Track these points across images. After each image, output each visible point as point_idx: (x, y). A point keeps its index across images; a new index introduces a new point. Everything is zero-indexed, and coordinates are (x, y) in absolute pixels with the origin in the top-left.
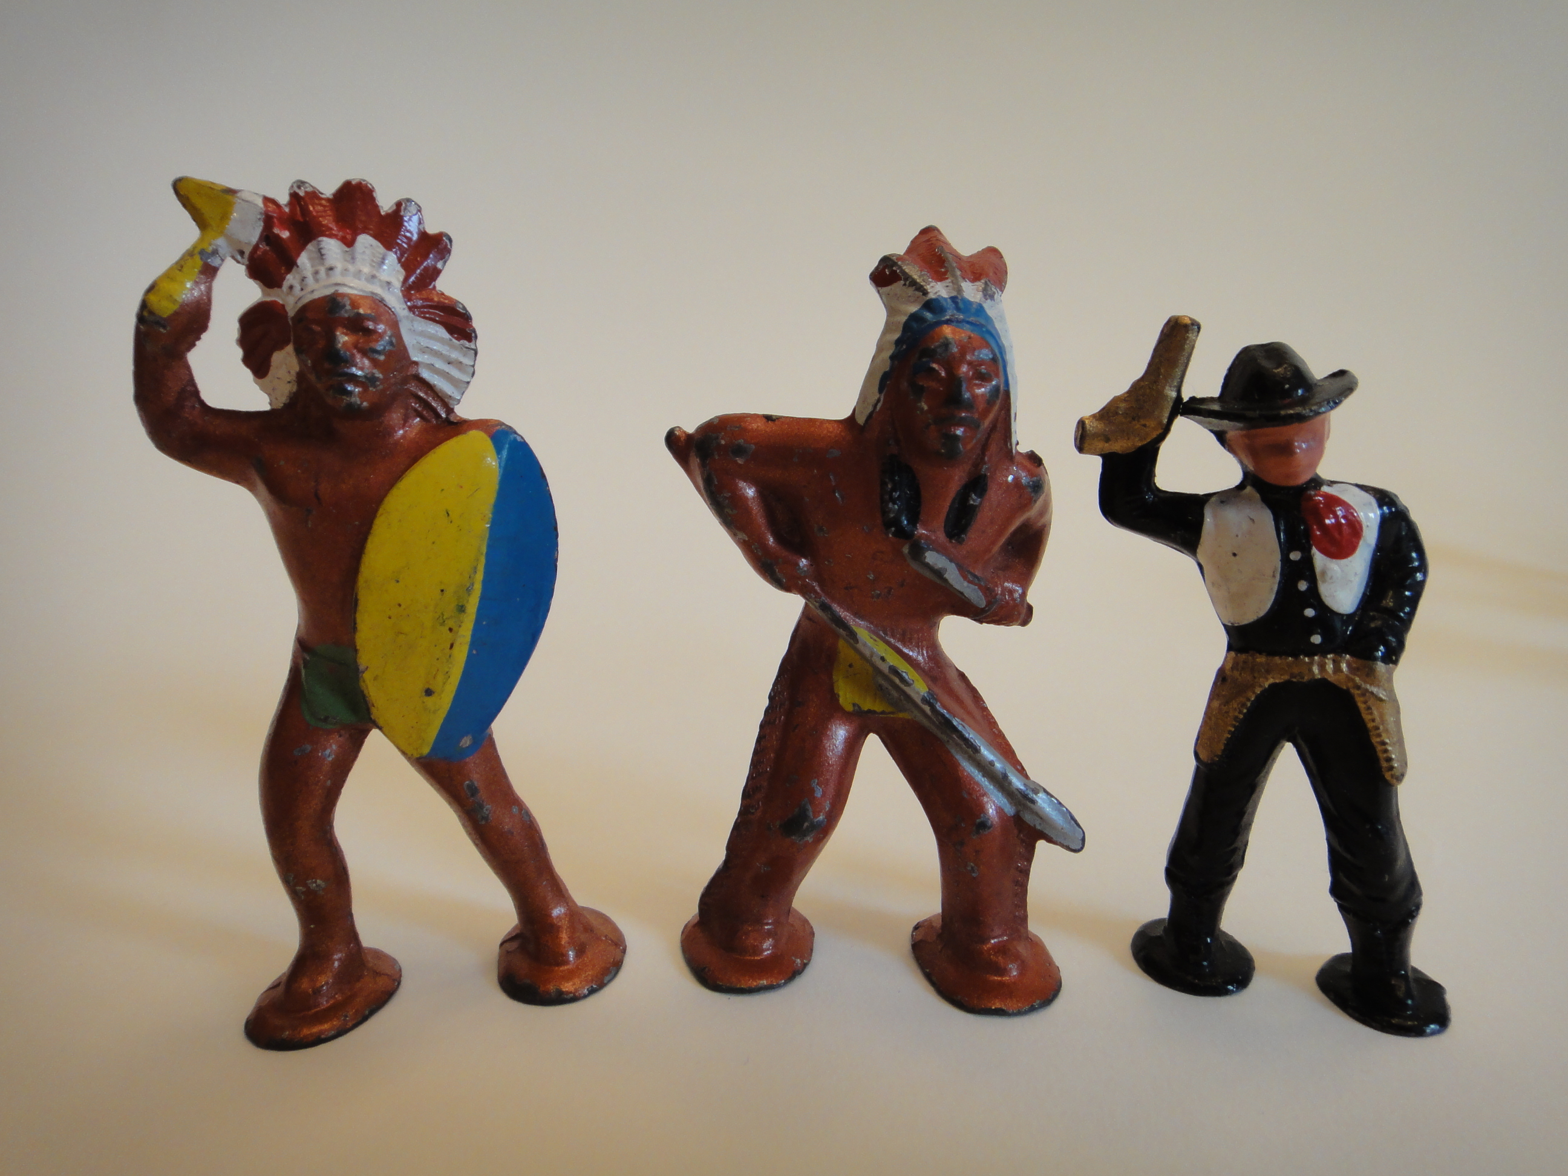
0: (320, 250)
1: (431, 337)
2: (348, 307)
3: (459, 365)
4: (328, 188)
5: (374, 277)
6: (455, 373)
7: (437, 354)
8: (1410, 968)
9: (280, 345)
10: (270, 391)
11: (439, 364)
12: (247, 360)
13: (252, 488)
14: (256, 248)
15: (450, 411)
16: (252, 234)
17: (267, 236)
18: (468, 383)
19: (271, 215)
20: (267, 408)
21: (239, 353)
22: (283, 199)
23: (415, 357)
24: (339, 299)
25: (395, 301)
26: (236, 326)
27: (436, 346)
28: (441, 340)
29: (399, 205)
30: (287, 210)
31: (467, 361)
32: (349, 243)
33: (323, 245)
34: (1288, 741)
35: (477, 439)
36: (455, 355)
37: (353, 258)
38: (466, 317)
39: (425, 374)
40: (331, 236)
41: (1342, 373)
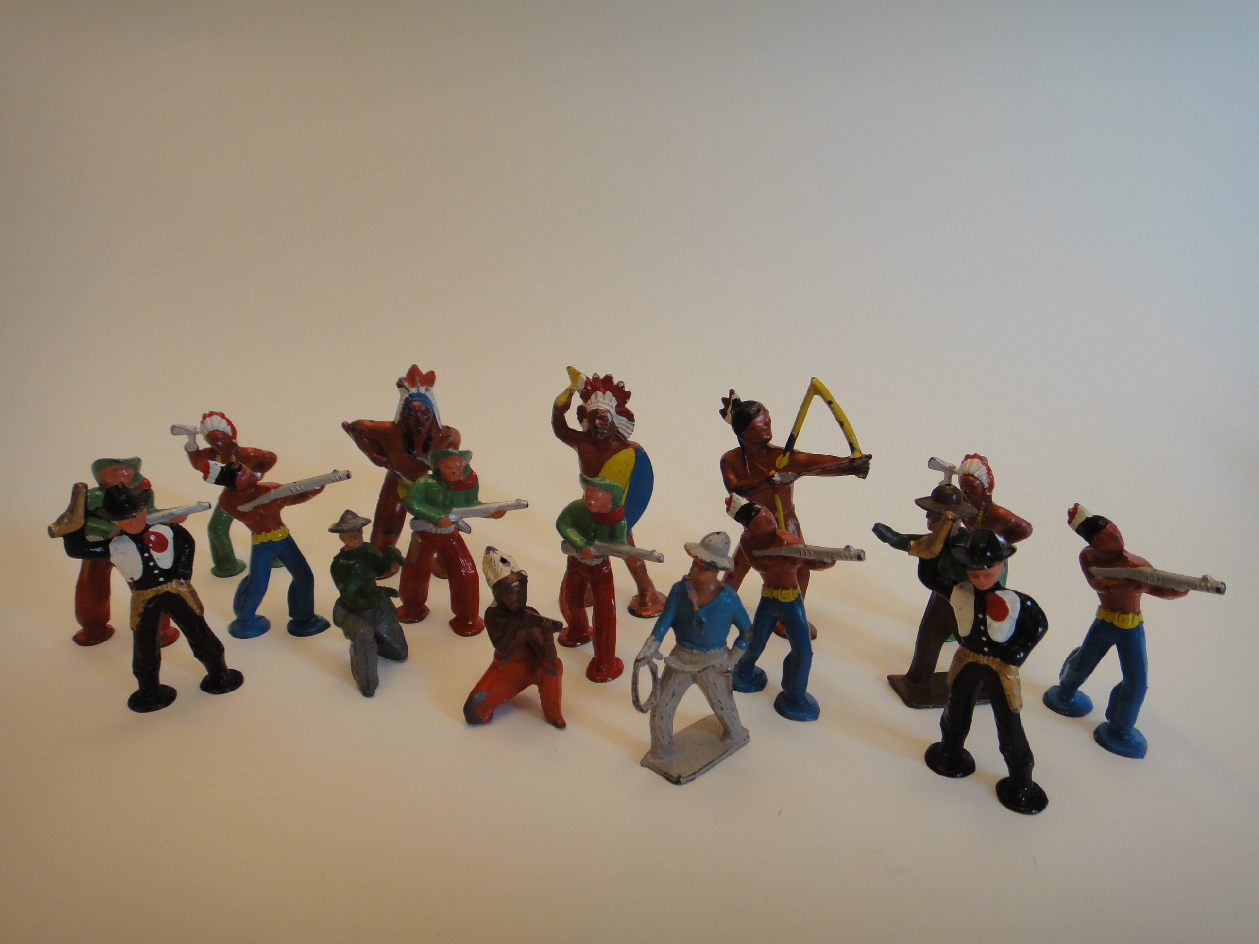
0: (596, 395)
1: (622, 420)
2: (600, 413)
3: (629, 428)
4: (602, 376)
5: (608, 404)
6: (629, 431)
7: (624, 425)
8: (228, 670)
9: (585, 418)
10: (583, 427)
11: (624, 428)
12: (578, 418)
13: (575, 450)
14: (582, 391)
15: (626, 440)
16: (582, 387)
17: (586, 388)
18: (631, 434)
19: (588, 382)
20: (582, 431)
21: (576, 416)
22: (591, 378)
23: (617, 425)
24: (598, 411)
25: (613, 411)
26: (576, 409)
27: (624, 423)
28: (625, 421)
29: (619, 383)
30: (591, 381)
31: (632, 428)
32: (604, 393)
33: (598, 394)
35: (630, 451)
36: (629, 426)
37: (604, 398)
38: (633, 415)
39: (620, 430)
40: (600, 391)
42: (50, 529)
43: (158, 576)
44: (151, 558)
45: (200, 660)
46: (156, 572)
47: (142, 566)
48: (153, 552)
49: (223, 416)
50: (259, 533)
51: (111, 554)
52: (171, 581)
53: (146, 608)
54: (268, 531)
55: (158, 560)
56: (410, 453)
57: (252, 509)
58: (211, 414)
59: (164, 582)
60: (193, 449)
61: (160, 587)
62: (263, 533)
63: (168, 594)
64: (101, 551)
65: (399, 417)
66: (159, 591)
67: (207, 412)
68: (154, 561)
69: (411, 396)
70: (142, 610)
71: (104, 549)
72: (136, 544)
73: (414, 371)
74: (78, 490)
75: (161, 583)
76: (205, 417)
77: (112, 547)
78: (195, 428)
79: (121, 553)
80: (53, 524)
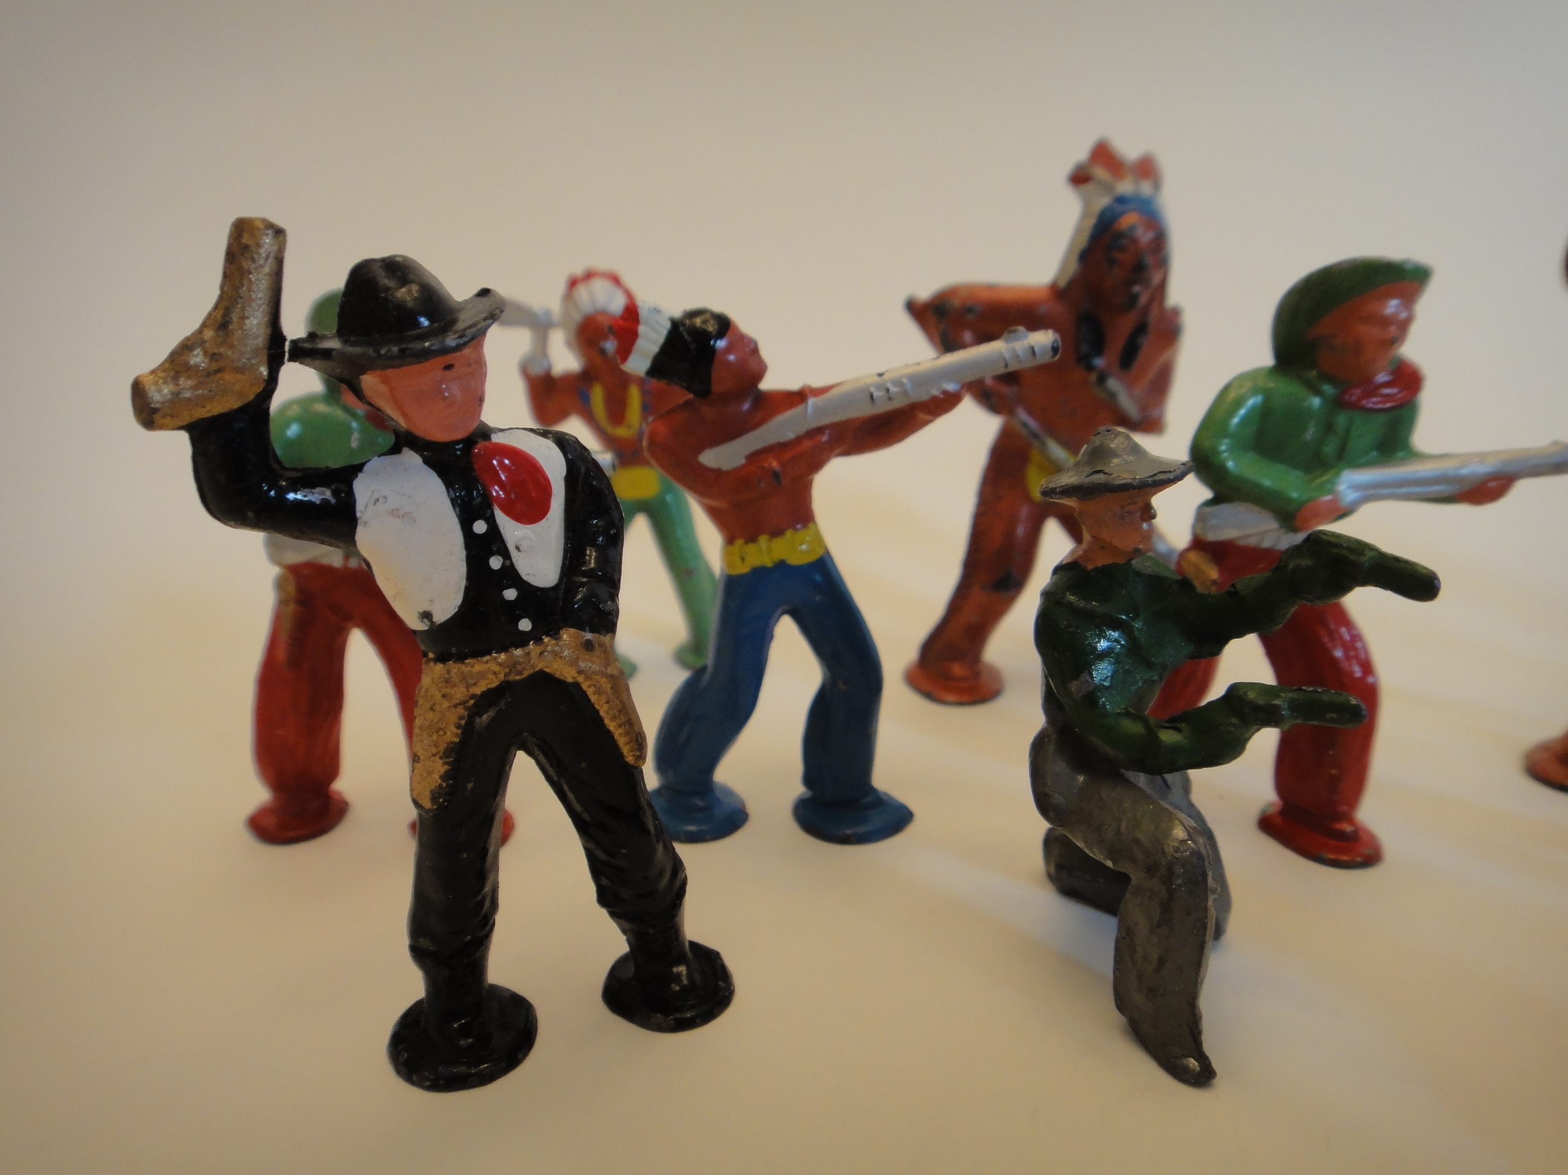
8: (687, 944)
34: (519, 749)
41: (485, 293)
42: (138, 390)
43: (514, 611)
44: (494, 541)
45: (613, 915)
46: (510, 594)
47: (462, 569)
48: (502, 519)
49: (616, 280)
50: (752, 539)
51: (358, 514)
52: (555, 634)
53: (468, 729)
54: (777, 533)
55: (517, 548)
56: (1090, 368)
57: (743, 461)
58: (589, 276)
59: (535, 636)
60: (537, 370)
61: (518, 652)
62: (763, 540)
63: (543, 680)
64: (325, 502)
65: (1074, 267)
66: (513, 666)
67: (579, 270)
68: (505, 554)
69: (1121, 200)
70: (452, 734)
71: (335, 494)
72: (449, 484)
73: (1102, 154)
74: (246, 240)
75: (522, 640)
76: (573, 283)
77: (363, 489)
78: (548, 313)
79: (394, 512)
80: (153, 372)
